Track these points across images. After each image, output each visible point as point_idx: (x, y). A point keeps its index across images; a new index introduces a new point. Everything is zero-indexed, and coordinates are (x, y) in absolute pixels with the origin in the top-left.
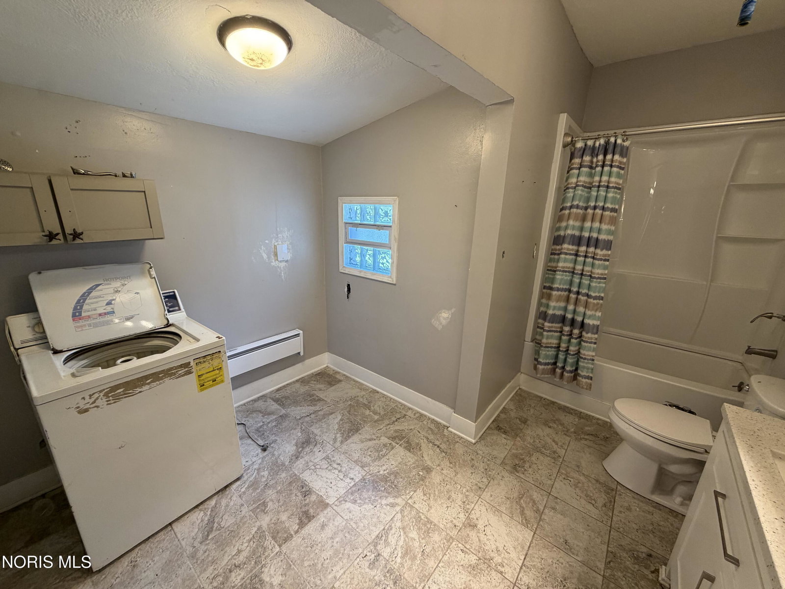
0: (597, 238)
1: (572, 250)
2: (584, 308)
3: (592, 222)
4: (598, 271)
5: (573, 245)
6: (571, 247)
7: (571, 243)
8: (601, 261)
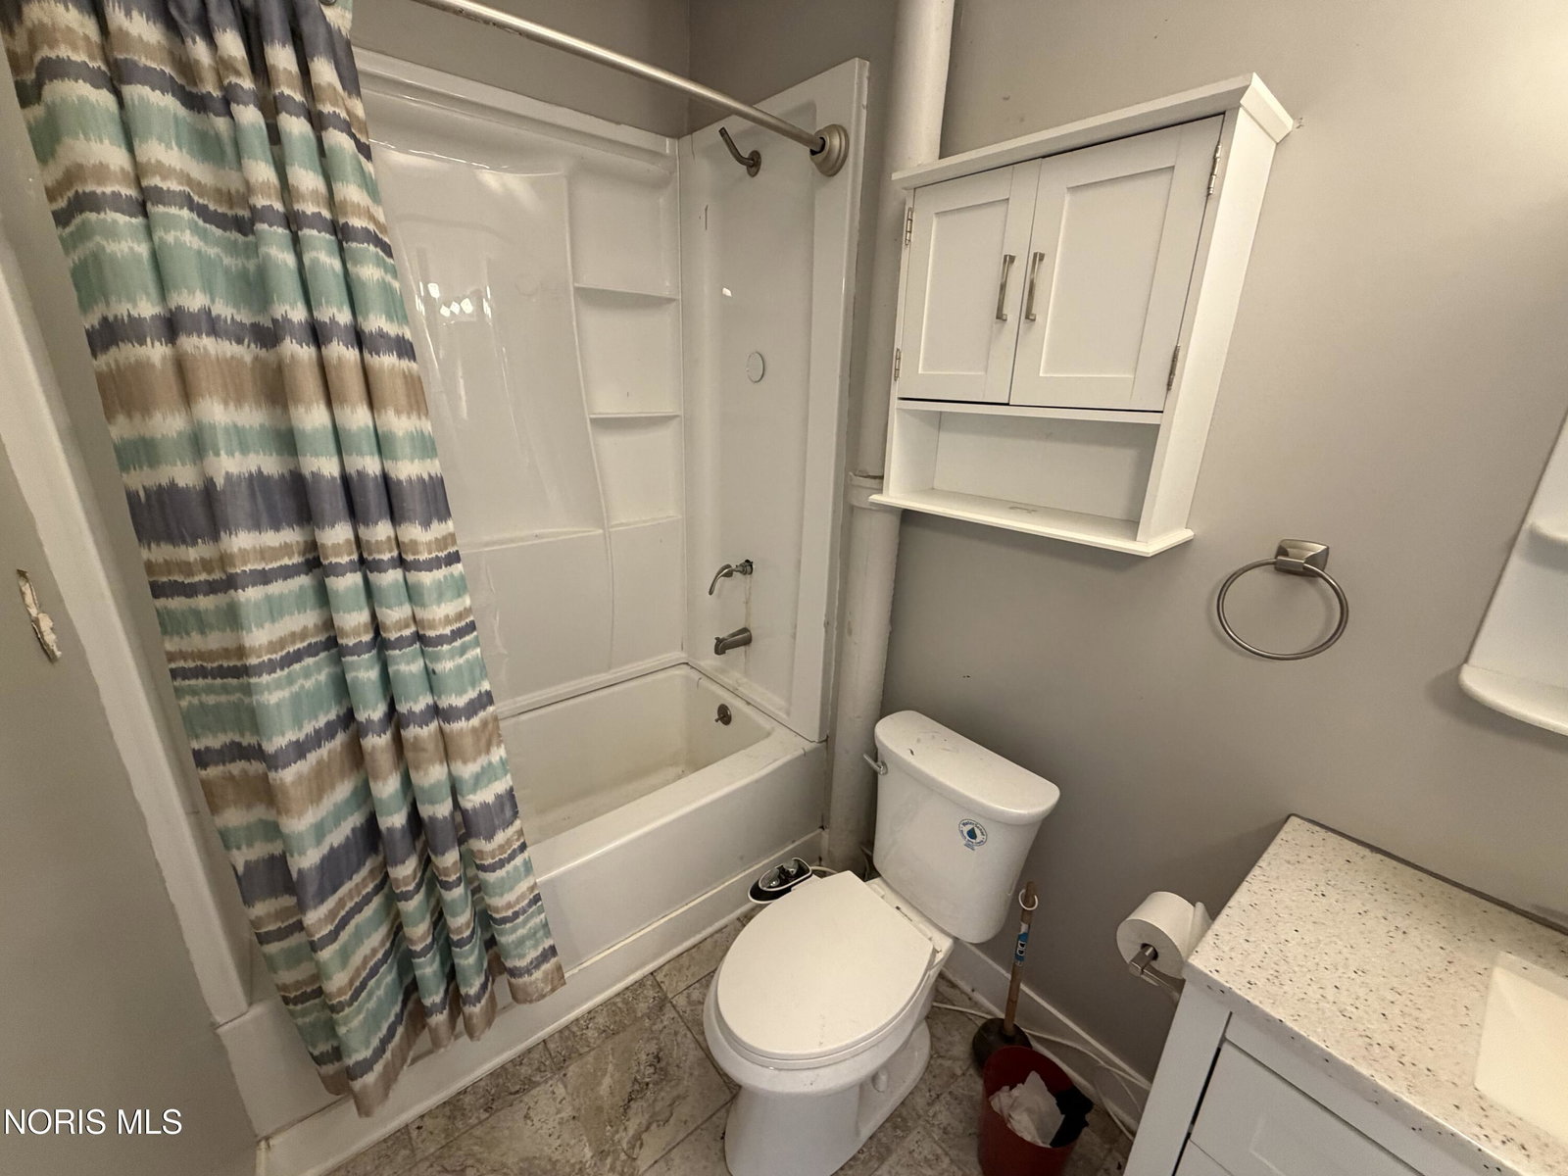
0: (385, 477)
1: (286, 549)
2: (441, 762)
3: (329, 403)
4: (441, 613)
5: (277, 528)
6: (271, 539)
7: (264, 518)
8: (439, 567)
